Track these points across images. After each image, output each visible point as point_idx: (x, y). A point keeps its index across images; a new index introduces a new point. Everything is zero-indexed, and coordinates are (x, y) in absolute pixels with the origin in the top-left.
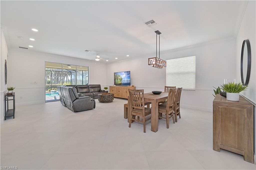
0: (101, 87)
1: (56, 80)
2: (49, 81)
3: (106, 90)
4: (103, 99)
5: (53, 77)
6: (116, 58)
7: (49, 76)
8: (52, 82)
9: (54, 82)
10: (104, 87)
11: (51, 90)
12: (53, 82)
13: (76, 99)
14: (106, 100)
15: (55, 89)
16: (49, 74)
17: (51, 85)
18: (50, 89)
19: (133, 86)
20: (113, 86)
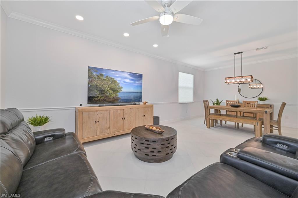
19: (145, 103)
20: (81, 107)
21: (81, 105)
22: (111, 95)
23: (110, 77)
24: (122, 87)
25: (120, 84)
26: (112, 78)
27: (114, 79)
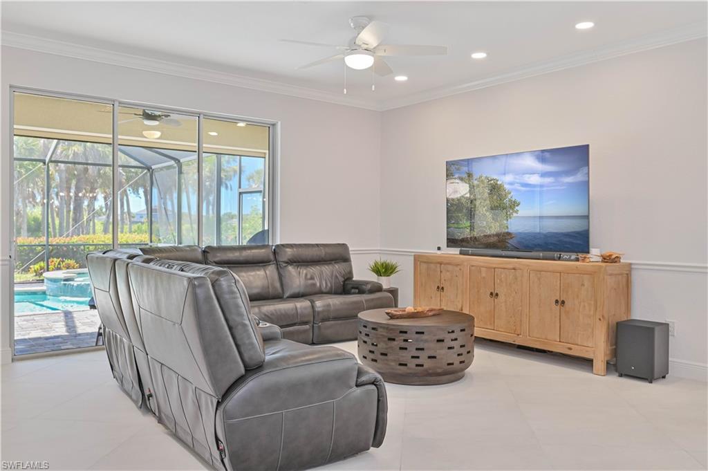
0: (352, 258)
1: (69, 211)
2: (35, 220)
3: (385, 282)
4: (405, 356)
5: (54, 196)
6: (479, 56)
7: (36, 192)
8: (51, 226)
9: (61, 224)
10: (371, 260)
11: (48, 270)
12: (57, 227)
13: (242, 370)
14: (428, 364)
15: (68, 267)
16: (35, 184)
17: (43, 240)
18: (42, 264)
19: (607, 259)
20: (439, 252)
21: (439, 249)
22: (491, 227)
23: (487, 178)
24: (518, 200)
25: (512, 194)
26: (491, 181)
27: (497, 181)
